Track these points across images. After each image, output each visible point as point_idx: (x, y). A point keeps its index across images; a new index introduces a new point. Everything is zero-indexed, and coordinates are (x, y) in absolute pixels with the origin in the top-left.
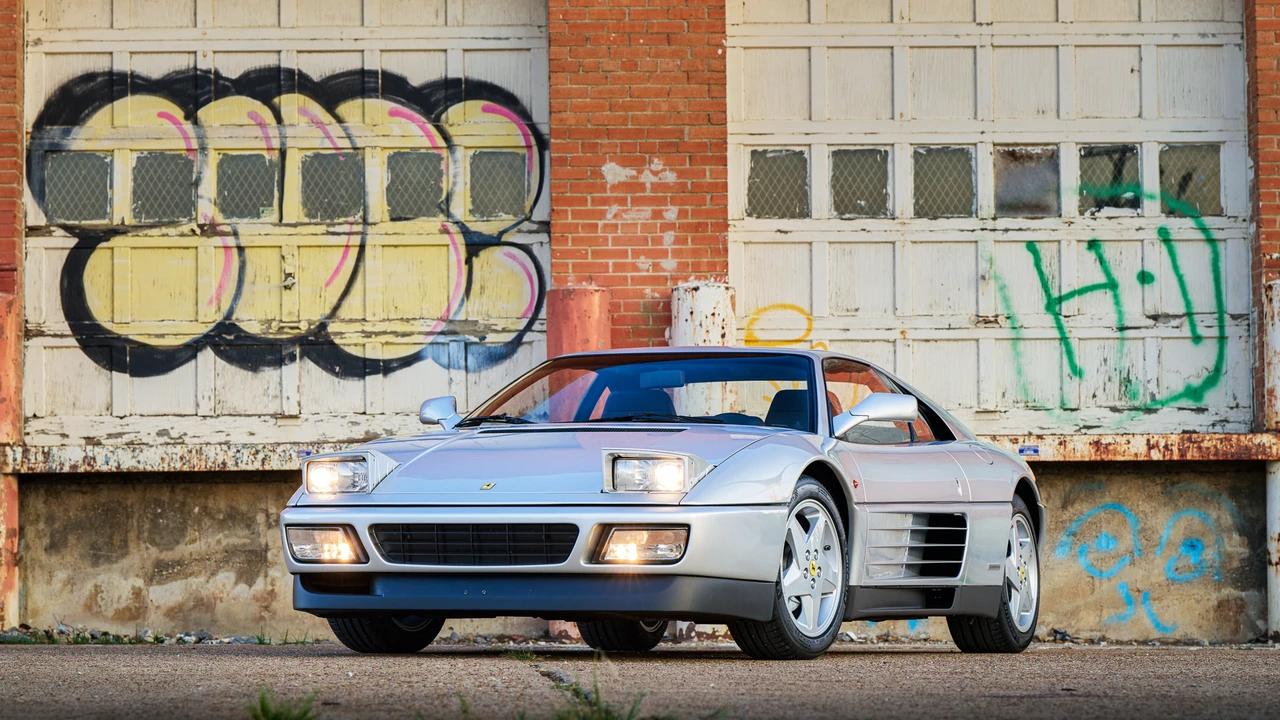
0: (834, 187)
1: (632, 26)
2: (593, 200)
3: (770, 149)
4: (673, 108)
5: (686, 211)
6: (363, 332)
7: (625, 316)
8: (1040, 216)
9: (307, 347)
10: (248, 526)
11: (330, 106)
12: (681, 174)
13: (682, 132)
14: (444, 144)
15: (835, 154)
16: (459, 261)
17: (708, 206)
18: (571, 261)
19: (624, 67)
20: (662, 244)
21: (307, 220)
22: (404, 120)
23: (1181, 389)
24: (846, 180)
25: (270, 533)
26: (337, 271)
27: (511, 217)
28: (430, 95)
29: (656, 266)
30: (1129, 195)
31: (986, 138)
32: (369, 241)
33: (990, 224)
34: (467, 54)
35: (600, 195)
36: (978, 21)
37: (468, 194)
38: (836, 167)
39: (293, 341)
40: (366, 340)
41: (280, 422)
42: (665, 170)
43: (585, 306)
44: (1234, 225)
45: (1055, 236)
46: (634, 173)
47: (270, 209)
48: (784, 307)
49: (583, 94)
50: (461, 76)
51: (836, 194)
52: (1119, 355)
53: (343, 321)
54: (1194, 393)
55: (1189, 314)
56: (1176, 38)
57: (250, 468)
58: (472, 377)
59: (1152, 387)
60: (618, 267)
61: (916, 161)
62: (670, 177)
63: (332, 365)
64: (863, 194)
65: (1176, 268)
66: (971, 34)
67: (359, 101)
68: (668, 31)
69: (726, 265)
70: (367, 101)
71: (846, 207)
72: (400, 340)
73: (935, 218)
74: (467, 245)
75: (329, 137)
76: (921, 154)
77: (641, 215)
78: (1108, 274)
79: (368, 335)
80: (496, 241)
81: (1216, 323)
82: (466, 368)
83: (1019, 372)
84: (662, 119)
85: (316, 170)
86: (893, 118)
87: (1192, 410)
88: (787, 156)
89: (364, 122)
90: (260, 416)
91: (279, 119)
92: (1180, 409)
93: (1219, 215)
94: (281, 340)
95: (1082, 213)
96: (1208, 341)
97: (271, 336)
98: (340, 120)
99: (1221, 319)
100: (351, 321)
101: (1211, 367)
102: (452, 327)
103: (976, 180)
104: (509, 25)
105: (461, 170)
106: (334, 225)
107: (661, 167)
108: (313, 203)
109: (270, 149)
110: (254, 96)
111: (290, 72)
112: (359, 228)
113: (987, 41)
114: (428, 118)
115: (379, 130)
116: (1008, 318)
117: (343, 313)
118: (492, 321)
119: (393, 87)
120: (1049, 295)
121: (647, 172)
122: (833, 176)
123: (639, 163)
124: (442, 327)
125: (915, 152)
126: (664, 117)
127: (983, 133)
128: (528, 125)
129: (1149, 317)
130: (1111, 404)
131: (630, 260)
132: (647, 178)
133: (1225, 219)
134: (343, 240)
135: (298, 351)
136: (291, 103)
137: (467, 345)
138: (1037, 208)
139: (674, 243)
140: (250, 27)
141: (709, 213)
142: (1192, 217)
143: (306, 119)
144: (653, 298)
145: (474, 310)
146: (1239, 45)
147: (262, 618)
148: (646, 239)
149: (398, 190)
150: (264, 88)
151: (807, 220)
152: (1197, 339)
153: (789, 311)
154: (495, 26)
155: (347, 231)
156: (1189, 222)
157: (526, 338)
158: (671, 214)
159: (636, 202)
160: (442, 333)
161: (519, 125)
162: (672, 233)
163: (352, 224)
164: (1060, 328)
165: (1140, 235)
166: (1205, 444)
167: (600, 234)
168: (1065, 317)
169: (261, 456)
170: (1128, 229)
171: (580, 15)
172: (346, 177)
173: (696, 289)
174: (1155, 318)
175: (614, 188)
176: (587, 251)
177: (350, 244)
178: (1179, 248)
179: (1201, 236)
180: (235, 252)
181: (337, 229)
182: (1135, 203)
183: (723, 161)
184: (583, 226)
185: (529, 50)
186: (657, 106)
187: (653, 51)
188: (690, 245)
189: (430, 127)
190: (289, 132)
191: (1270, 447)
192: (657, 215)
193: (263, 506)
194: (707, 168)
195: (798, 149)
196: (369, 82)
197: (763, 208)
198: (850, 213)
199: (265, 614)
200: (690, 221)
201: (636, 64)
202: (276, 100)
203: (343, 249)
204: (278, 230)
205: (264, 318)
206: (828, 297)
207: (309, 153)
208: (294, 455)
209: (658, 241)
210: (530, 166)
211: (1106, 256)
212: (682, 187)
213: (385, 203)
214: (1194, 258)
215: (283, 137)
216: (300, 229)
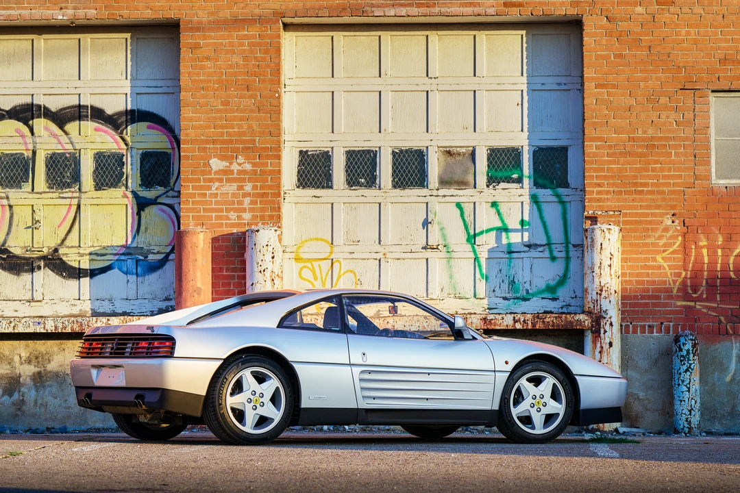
0: (347, 171)
1: (227, 81)
2: (204, 179)
3: (310, 149)
4: (250, 127)
5: (257, 186)
6: (79, 253)
7: (222, 246)
8: (464, 188)
9: (48, 262)
10: (10, 363)
11: (61, 126)
12: (254, 165)
13: (255, 140)
14: (125, 147)
15: (348, 153)
16: (133, 213)
17: (269, 183)
18: (191, 214)
19: (222, 103)
20: (243, 205)
21: (48, 190)
22: (103, 134)
23: (544, 287)
24: (354, 167)
25: (22, 367)
26: (64, 219)
27: (163, 188)
28: (119, 118)
29: (239, 217)
30: (515, 176)
31: (432, 143)
32: (83, 202)
33: (435, 193)
34: (139, 96)
35: (208, 177)
36: (429, 76)
37: (139, 175)
38: (348, 159)
39: (39, 258)
40: (80, 258)
41: (33, 304)
42: (245, 163)
43: (194, 240)
44: (575, 193)
45: (473, 199)
46: (228, 164)
47: (27, 184)
48: (317, 239)
49: (199, 119)
50: (135, 108)
51: (349, 175)
52: (508, 268)
53: (68, 247)
54: (551, 289)
55: (549, 244)
56: (543, 86)
57: (7, 331)
58: (140, 279)
59: (527, 286)
60: (218, 218)
61: (394, 156)
62: (248, 167)
63: (61, 272)
64: (363, 175)
65: (542, 218)
66: (427, 84)
67: (77, 123)
68: (248, 84)
69: (279, 217)
70: (82, 122)
71: (354, 183)
72: (99, 258)
73: (404, 189)
74: (137, 204)
75: (60, 143)
76: (397, 153)
77: (231, 188)
78: (503, 221)
79: (82, 255)
80: (153, 202)
81: (564, 249)
82: (137, 274)
83: (451, 278)
84: (244, 134)
85: (54, 162)
86: (380, 132)
87: (550, 299)
88: (320, 153)
89: (80, 134)
90: (20, 301)
91: (33, 134)
92: (543, 298)
93: (567, 188)
94: (33, 258)
95: (488, 186)
96: (560, 259)
97: (27, 256)
98: (66, 133)
99: (567, 247)
100: (72, 247)
101: (561, 274)
102: (129, 251)
103: (427, 167)
104: (162, 79)
105: (135, 161)
106: (63, 193)
107: (243, 161)
108: (52, 181)
109: (27, 150)
110: (19, 120)
111: (39, 106)
112: (76, 195)
113: (434, 88)
114: (116, 132)
115: (88, 139)
116: (445, 246)
117: (68, 243)
118: (151, 248)
119: (98, 114)
120: (469, 234)
121: (235, 164)
122: (346, 165)
123: (230, 159)
124: (123, 250)
125: (393, 151)
126: (245, 132)
127: (431, 140)
128: (173, 136)
129: (525, 246)
130: (503, 295)
131: (225, 214)
132: (235, 167)
133: (570, 189)
134: (68, 202)
135: (42, 263)
136: (40, 124)
137: (137, 261)
138: (462, 184)
139: (250, 204)
140: (17, 81)
141: (270, 187)
142: (550, 188)
143: (48, 133)
144: (238, 235)
145: (141, 241)
146: (580, 90)
147: (17, 415)
148: (234, 201)
149: (99, 173)
150: (24, 115)
151: (330, 190)
152: (553, 258)
153: (320, 242)
154: (154, 80)
155: (70, 196)
156: (549, 191)
157: (170, 258)
158: (248, 187)
159: (228, 180)
160: (123, 254)
161: (168, 137)
162: (249, 198)
163: (73, 192)
164: (474, 251)
165: (521, 199)
166: (547, 320)
167: (208, 199)
168: (478, 245)
169: (12, 325)
170: (514, 195)
171: (197, 74)
172: (71, 165)
173: (258, 231)
174: (529, 246)
175: (216, 173)
176: (200, 208)
177: (72, 203)
178: (544, 206)
179: (556, 199)
180: (7, 207)
181: (64, 195)
182: (519, 181)
183: (279, 157)
184: (198, 194)
185: (174, 93)
186: (240, 126)
187: (239, 95)
188: (259, 205)
189: (117, 137)
190: (38, 140)
191: (584, 322)
192: (240, 188)
193: (18, 352)
194: (269, 161)
195: (326, 150)
196: (83, 112)
197: (306, 184)
198: (356, 186)
199: (19, 413)
200: (259, 191)
201: (229, 102)
202: (31, 122)
203: (68, 206)
204: (31, 196)
205: (23, 245)
206: (342, 234)
207: (50, 152)
208: (31, 324)
209: (240, 203)
210: (174, 159)
211: (501, 211)
212: (255, 172)
213: (92, 180)
214: (552, 212)
215: (35, 143)
216: (43, 195)
